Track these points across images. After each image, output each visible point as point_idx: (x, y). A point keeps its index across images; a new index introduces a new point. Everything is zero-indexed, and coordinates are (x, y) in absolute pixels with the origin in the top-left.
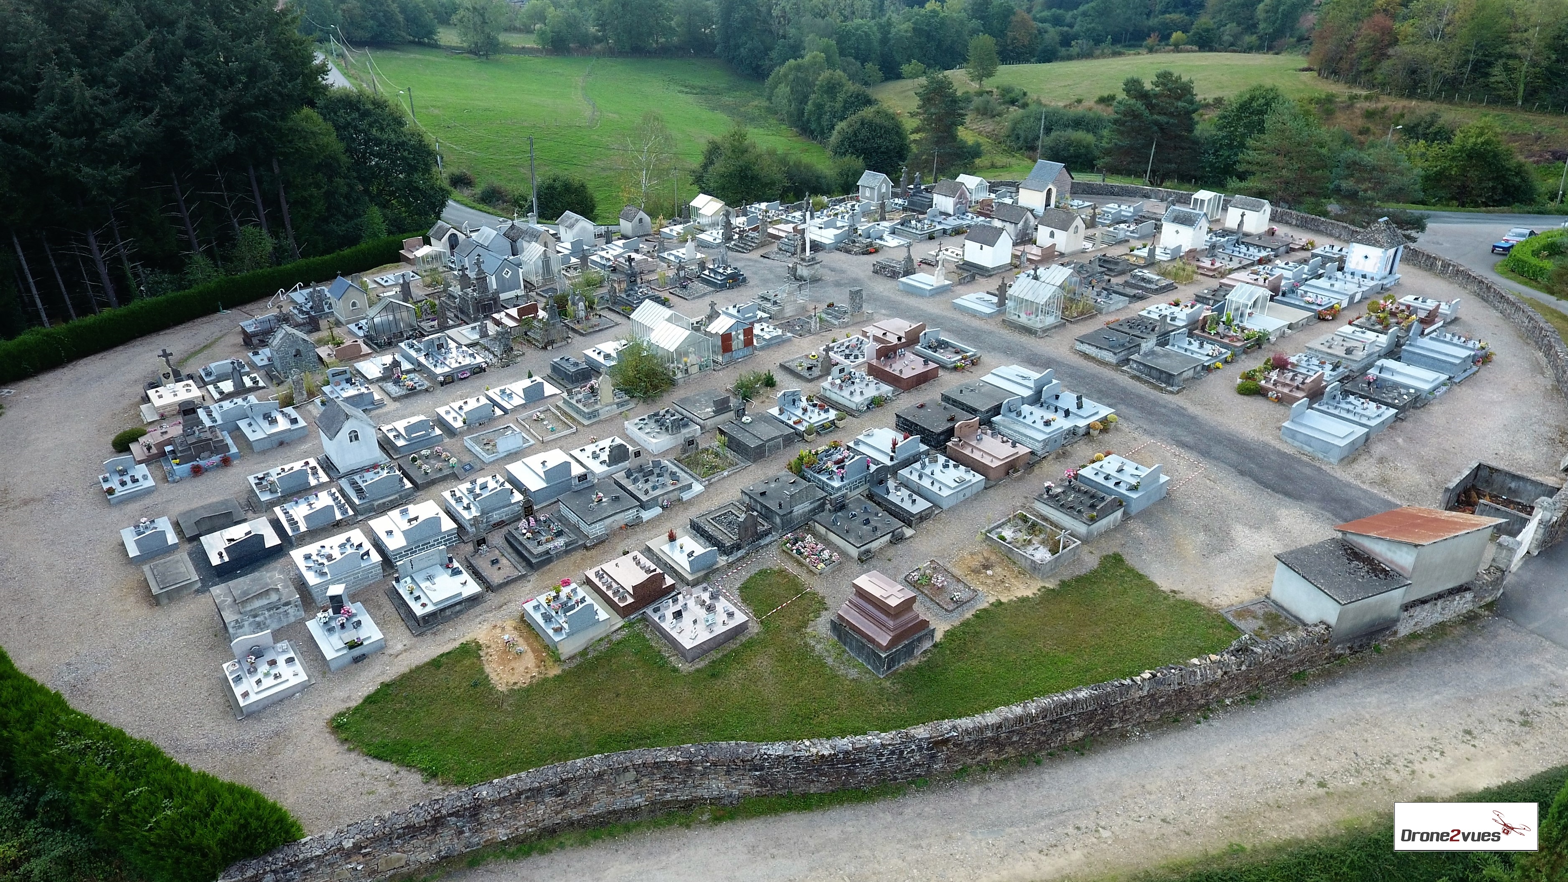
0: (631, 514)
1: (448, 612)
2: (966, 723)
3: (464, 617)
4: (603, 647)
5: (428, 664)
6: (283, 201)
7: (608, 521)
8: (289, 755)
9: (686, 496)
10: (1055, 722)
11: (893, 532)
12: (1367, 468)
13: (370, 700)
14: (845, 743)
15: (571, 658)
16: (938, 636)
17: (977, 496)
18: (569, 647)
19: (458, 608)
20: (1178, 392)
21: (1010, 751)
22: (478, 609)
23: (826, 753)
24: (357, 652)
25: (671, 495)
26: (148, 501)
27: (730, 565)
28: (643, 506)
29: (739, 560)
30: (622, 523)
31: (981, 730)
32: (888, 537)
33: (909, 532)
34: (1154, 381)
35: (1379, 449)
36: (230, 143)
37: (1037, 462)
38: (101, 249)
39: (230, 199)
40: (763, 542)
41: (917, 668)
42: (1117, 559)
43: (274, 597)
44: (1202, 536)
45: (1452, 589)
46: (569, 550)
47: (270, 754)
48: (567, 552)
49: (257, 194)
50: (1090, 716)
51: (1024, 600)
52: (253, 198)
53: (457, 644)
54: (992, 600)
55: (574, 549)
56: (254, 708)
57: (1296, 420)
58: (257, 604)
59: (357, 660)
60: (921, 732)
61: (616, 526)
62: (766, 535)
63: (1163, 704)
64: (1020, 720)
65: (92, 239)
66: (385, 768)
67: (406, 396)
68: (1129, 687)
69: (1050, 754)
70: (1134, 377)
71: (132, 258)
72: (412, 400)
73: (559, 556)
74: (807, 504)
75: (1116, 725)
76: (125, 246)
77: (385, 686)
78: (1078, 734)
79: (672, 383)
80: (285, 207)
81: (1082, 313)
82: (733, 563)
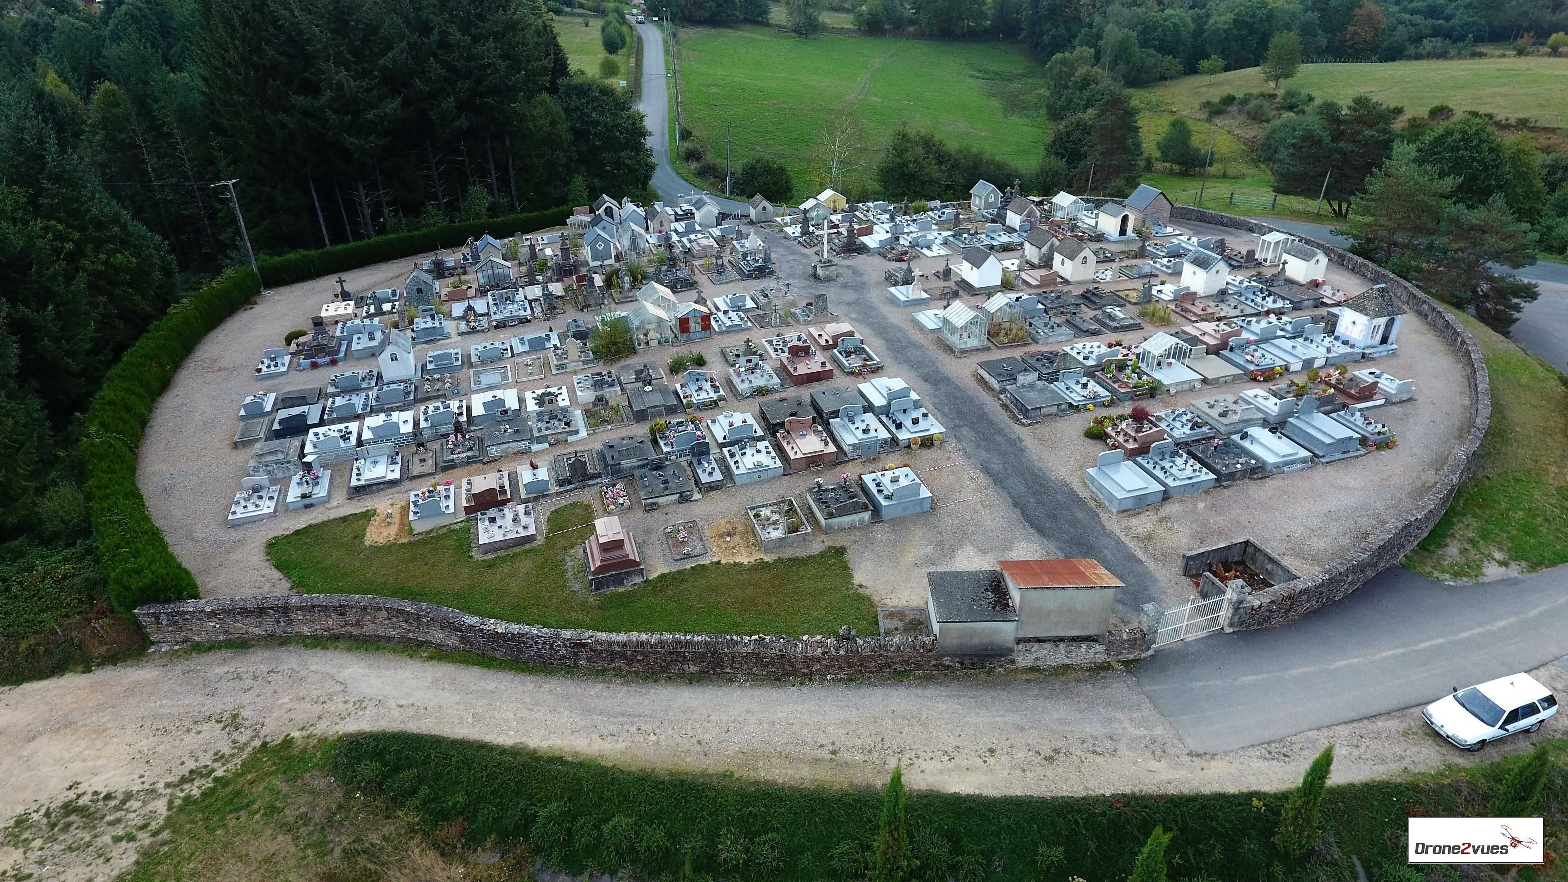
0: (524, 444)
1: (374, 488)
2: (603, 636)
3: (382, 493)
4: (444, 530)
5: (341, 518)
6: (510, 167)
7: (505, 446)
8: (236, 555)
9: (571, 439)
10: (673, 653)
11: (681, 493)
12: (1143, 524)
13: (297, 533)
14: (515, 628)
15: (419, 534)
16: (653, 576)
17: (770, 480)
18: (420, 527)
19: (382, 486)
20: (1029, 425)
21: (637, 667)
22: (393, 490)
23: (500, 631)
24: (307, 501)
25: (560, 436)
26: (277, 381)
27: (558, 494)
28: (531, 440)
29: (566, 491)
30: (516, 450)
31: (611, 643)
32: (676, 497)
33: (697, 496)
34: (1016, 411)
35: (1172, 508)
36: (463, 122)
37: (844, 462)
38: (367, 196)
39: (470, 164)
40: (591, 482)
41: (620, 594)
42: (840, 552)
43: (281, 456)
44: (930, 549)
45: (1078, 637)
46: (469, 462)
47: (228, 552)
48: (468, 463)
49: (491, 160)
50: (702, 657)
51: (740, 565)
52: (488, 163)
53: (364, 510)
54: (715, 559)
55: (475, 462)
56: (237, 522)
57: (1102, 468)
58: (270, 458)
59: (307, 507)
60: (567, 634)
61: (510, 451)
62: (596, 478)
63: (767, 664)
64: (642, 644)
65: (361, 188)
66: (276, 574)
67: (468, 333)
68: (737, 643)
69: (669, 678)
70: (1005, 406)
71: (389, 204)
72: (470, 336)
73: (461, 464)
74: (635, 460)
75: (728, 670)
76: (385, 194)
77: (310, 526)
78: (693, 668)
79: (633, 351)
80: (512, 172)
81: (1013, 341)
82: (562, 493)
